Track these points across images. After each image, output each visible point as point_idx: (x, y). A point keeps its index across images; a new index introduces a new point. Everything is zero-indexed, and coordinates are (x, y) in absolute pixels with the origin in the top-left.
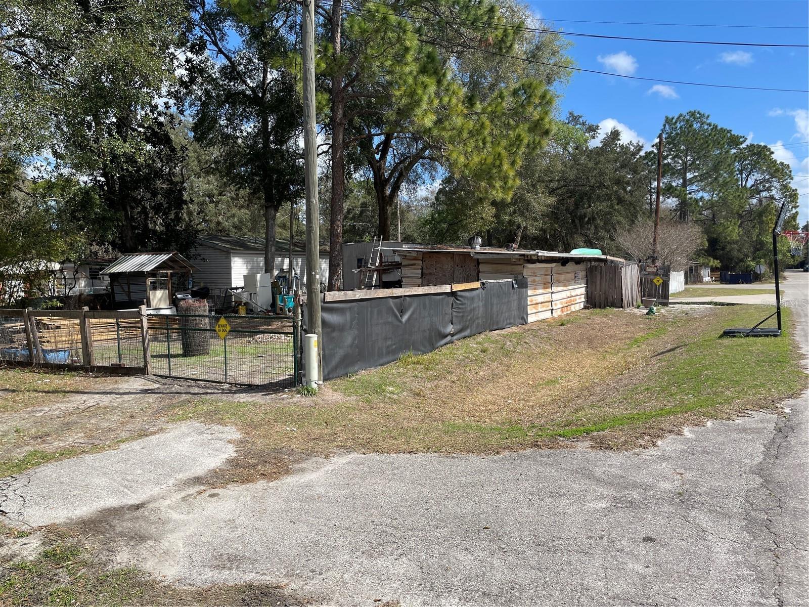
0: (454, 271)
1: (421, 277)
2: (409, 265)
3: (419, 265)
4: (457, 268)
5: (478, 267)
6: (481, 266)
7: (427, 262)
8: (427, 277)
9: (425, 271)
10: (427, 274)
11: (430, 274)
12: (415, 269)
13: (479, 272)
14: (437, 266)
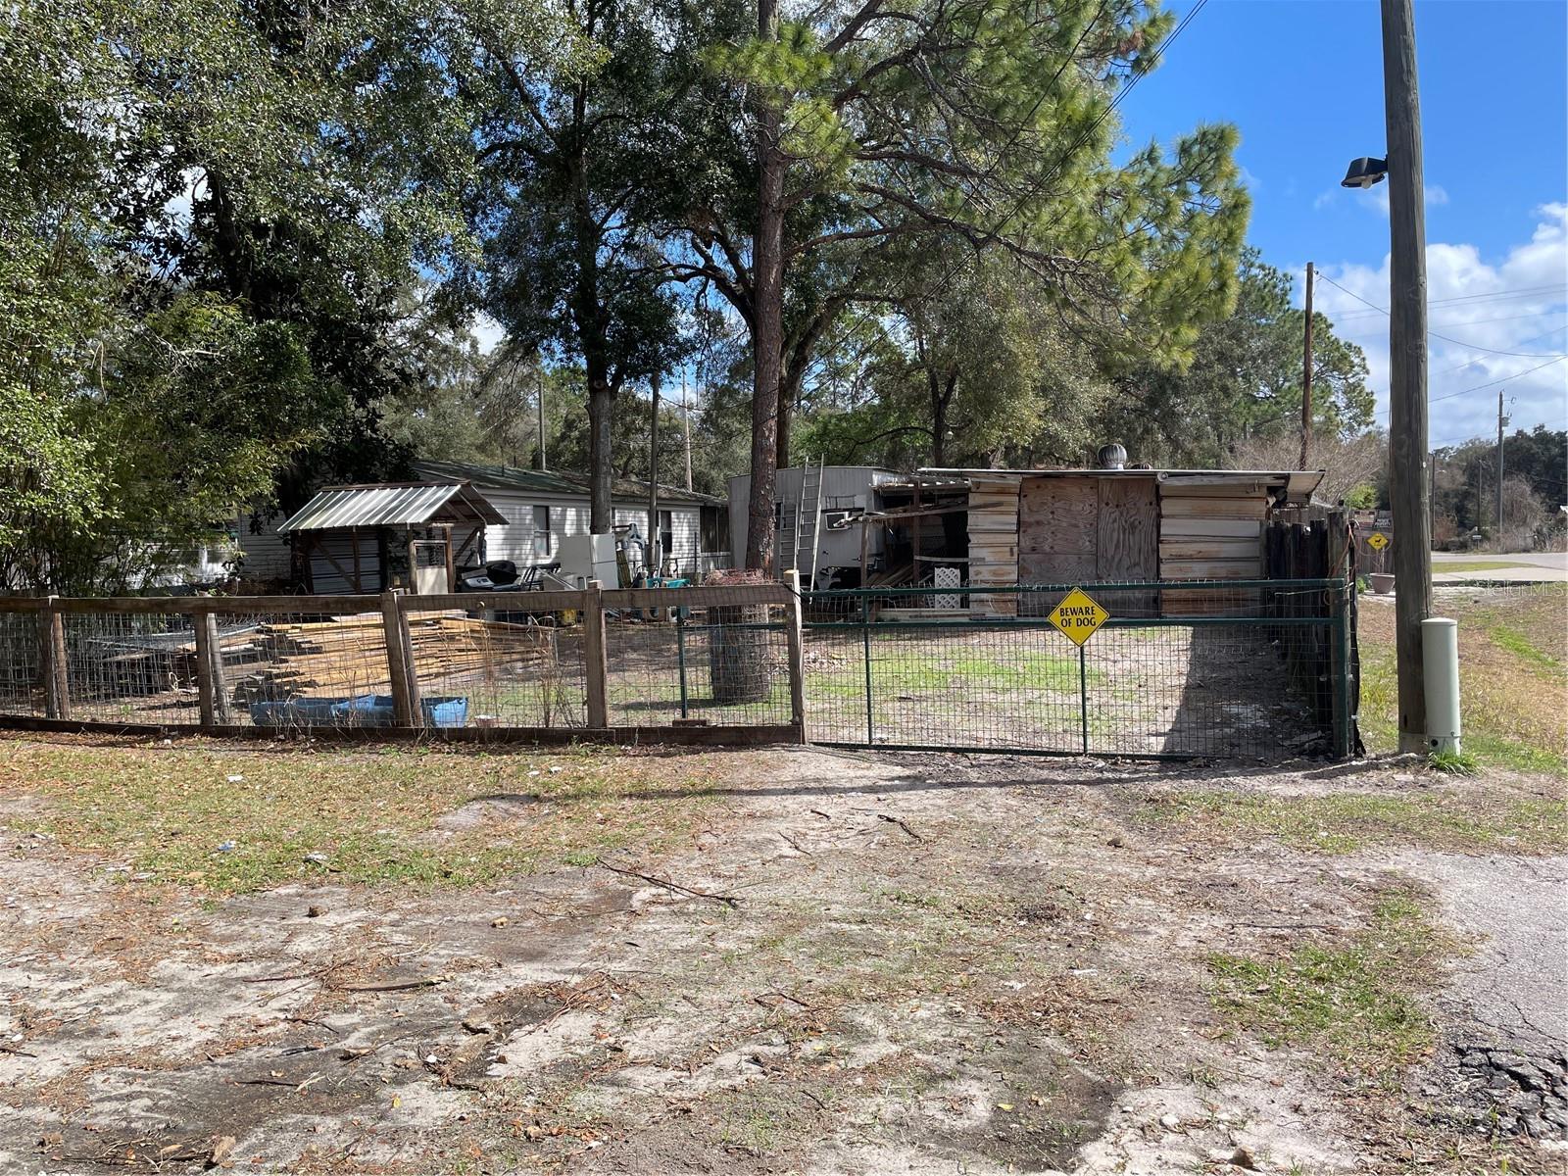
0: (1098, 516)
1: (1018, 531)
2: (985, 506)
3: (1011, 504)
4: (1105, 510)
5: (1159, 505)
6: (1164, 503)
7: (1031, 497)
8: (1030, 531)
9: (1025, 517)
10: (1030, 525)
11: (1038, 523)
12: (1002, 513)
13: (1160, 516)
14: (1057, 505)
